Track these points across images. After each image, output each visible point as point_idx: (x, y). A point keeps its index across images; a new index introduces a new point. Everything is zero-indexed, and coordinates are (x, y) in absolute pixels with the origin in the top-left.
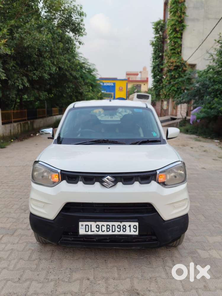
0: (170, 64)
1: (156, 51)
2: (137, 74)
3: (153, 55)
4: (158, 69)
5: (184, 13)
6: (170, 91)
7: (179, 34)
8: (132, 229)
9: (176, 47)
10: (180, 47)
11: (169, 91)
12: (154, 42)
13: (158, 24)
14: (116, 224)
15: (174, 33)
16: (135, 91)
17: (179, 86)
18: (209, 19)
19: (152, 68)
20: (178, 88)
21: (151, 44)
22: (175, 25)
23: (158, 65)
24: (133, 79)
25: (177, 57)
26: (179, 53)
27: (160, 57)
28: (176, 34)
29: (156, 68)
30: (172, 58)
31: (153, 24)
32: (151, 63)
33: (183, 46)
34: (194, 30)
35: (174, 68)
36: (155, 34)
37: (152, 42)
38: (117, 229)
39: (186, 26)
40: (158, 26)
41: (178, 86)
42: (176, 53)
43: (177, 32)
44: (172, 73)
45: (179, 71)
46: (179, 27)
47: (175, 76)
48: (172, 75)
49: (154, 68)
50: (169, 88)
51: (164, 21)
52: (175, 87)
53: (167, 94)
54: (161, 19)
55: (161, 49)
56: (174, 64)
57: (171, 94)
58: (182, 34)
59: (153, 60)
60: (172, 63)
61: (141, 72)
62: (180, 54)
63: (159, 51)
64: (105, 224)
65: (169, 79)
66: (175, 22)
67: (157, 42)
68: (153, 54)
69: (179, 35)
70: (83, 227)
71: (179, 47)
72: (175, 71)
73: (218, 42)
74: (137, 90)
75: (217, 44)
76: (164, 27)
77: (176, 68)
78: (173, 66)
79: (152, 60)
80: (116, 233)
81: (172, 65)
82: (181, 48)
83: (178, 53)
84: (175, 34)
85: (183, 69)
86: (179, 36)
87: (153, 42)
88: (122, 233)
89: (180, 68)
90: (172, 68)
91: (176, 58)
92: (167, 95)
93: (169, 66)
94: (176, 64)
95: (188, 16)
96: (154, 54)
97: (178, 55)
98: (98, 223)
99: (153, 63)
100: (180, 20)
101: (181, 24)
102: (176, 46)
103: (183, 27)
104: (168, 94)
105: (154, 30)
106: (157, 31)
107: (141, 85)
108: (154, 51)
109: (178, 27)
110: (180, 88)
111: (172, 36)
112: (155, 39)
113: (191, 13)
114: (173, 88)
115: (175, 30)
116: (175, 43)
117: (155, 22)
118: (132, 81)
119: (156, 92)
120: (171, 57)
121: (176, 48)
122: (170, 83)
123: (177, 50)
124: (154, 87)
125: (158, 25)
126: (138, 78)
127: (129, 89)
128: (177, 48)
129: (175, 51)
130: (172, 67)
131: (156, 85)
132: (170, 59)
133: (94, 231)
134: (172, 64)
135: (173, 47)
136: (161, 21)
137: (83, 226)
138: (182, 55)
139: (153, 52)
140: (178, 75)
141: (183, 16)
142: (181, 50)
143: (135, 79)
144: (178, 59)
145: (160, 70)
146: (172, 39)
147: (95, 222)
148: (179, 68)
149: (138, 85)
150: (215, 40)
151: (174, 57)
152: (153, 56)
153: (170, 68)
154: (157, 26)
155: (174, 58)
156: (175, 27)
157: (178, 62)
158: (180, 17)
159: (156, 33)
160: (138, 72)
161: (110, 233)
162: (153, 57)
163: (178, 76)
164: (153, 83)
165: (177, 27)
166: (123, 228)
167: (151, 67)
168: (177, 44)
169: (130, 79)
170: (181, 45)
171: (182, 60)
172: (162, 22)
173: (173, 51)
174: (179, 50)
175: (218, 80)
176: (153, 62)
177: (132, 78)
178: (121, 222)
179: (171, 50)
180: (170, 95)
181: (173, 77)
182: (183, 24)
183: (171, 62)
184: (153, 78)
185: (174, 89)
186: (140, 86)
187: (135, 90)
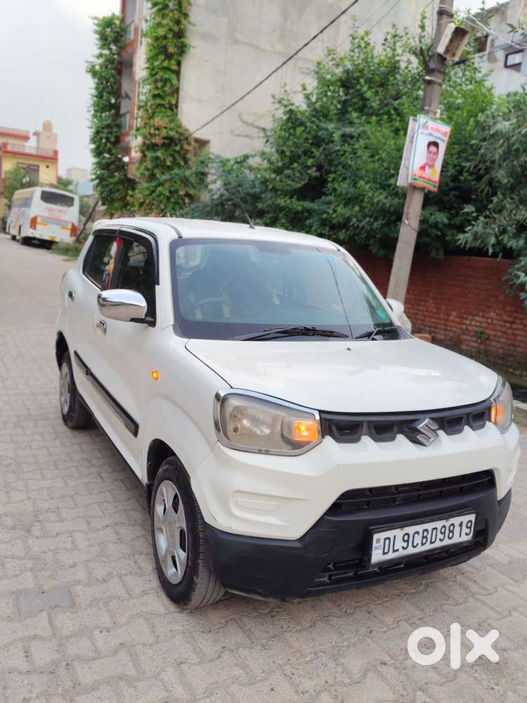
0: (152, 131)
1: (104, 89)
2: (26, 138)
3: (95, 99)
4: (109, 135)
5: (186, 15)
6: (154, 195)
7: (173, 62)
8: (465, 530)
9: (167, 93)
10: (175, 95)
11: (151, 194)
12: (97, 68)
13: (108, 23)
14: (439, 524)
15: (162, 57)
16: (24, 181)
17: (173, 186)
18: (237, 42)
19: (94, 130)
20: (170, 192)
21: (90, 72)
22: (165, 37)
23: (108, 126)
24: (16, 149)
25: (168, 116)
26: (173, 108)
27: (111, 107)
28: (167, 62)
29: (103, 133)
30: (157, 117)
31: (96, 22)
32: (90, 118)
33: (181, 93)
34: (206, 61)
35: (162, 141)
36: (99, 46)
37: (90, 66)
38: (440, 536)
39: (190, 46)
40: (109, 30)
41: (170, 187)
42: (167, 106)
43: (169, 56)
44: (159, 154)
45: (175, 151)
46: (173, 45)
47: (164, 160)
48: (157, 158)
49: (98, 132)
50: (151, 188)
51: (123, 20)
52: (165, 189)
53: (144, 202)
54: (114, 14)
55: (115, 87)
56: (164, 133)
57: (155, 202)
58: (179, 64)
59: (96, 111)
60: (158, 129)
61: (36, 134)
62: (175, 111)
63: (109, 93)
64: (420, 528)
65: (150, 166)
66: (166, 32)
67: (104, 68)
68: (93, 96)
69: (173, 65)
70: (379, 544)
71: (172, 94)
72: (166, 151)
73: (280, 102)
74: (30, 179)
75: (277, 105)
76: (122, 36)
77: (166, 142)
78: (161, 136)
79: (93, 112)
80: (438, 544)
81: (159, 135)
82: (178, 98)
83: (171, 108)
84: (164, 60)
85: (182, 148)
86: (175, 67)
87: (94, 66)
88: (447, 542)
89: (176, 145)
90: (157, 140)
91: (167, 120)
92: (145, 205)
93: (150, 134)
94: (167, 133)
95: (194, 25)
96: (97, 97)
97: (169, 113)
98: (407, 530)
99: (95, 120)
100: (176, 29)
101: (180, 41)
102: (166, 89)
103: (182, 49)
104: (147, 201)
105: (97, 36)
106: (104, 40)
107: (38, 166)
108: (97, 88)
109: (171, 45)
110: (176, 191)
111: (156, 63)
112: (101, 60)
113: (200, 19)
114: (160, 189)
115: (163, 51)
116: (165, 81)
117: (101, 17)
118: (14, 154)
119: (102, 193)
120: (153, 113)
121: (166, 95)
122: (152, 177)
123: (169, 101)
124: (96, 179)
125: (108, 28)
126: (31, 146)
127: (6, 173)
128: (169, 94)
129: (163, 102)
130: (157, 138)
131: (103, 175)
132: (151, 117)
133: (398, 550)
134: (157, 132)
135: (160, 91)
136: (115, 19)
137: (379, 542)
138: (179, 114)
139: (94, 92)
140: (171, 159)
141: (183, 21)
142: (177, 102)
143: (21, 150)
144: (172, 121)
145: (113, 139)
146: (156, 70)
147: (402, 527)
148: (173, 144)
149: (31, 167)
150: (274, 97)
151: (161, 115)
152: (95, 102)
153: (153, 141)
154: (104, 29)
155: (162, 118)
156: (164, 42)
157: (171, 129)
158: (178, 22)
159: (104, 45)
160: (28, 132)
161: (428, 547)
162: (96, 105)
163: (171, 162)
164: (95, 169)
165: (169, 44)
166: (450, 531)
167: (90, 128)
168: (169, 85)
169: (9, 148)
170: (177, 91)
171: (180, 126)
172: (118, 22)
173: (158, 101)
174: (174, 102)
175: (281, 188)
176: (95, 116)
177: (14, 145)
178: (447, 519)
179: (155, 96)
180: (153, 204)
181: (159, 162)
182: (183, 40)
183: (156, 126)
184: (95, 156)
185: (164, 192)
186: (37, 170)
187: (24, 177)
